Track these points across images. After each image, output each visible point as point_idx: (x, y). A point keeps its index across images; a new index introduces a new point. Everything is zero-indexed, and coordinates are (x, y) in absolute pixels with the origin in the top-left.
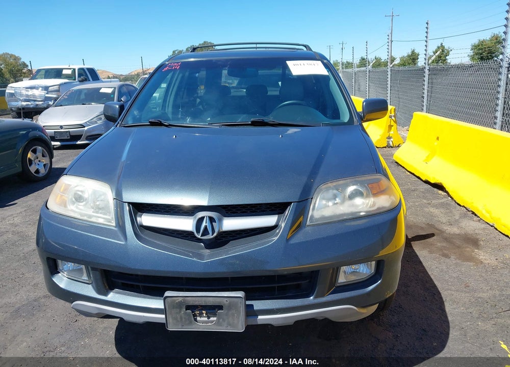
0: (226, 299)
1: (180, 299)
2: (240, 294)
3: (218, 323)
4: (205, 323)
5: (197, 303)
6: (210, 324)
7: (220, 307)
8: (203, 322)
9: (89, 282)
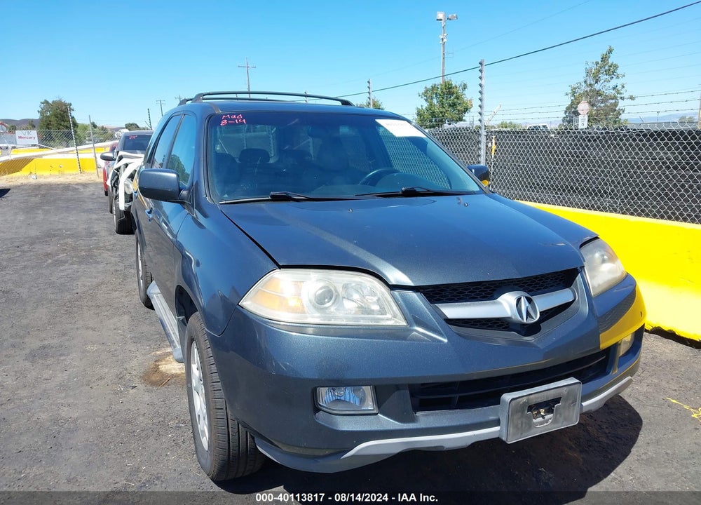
0: (565, 389)
1: (525, 399)
2: (573, 380)
3: (555, 421)
4: (544, 424)
5: (539, 401)
6: (546, 424)
7: (557, 400)
8: (541, 423)
9: (375, 412)
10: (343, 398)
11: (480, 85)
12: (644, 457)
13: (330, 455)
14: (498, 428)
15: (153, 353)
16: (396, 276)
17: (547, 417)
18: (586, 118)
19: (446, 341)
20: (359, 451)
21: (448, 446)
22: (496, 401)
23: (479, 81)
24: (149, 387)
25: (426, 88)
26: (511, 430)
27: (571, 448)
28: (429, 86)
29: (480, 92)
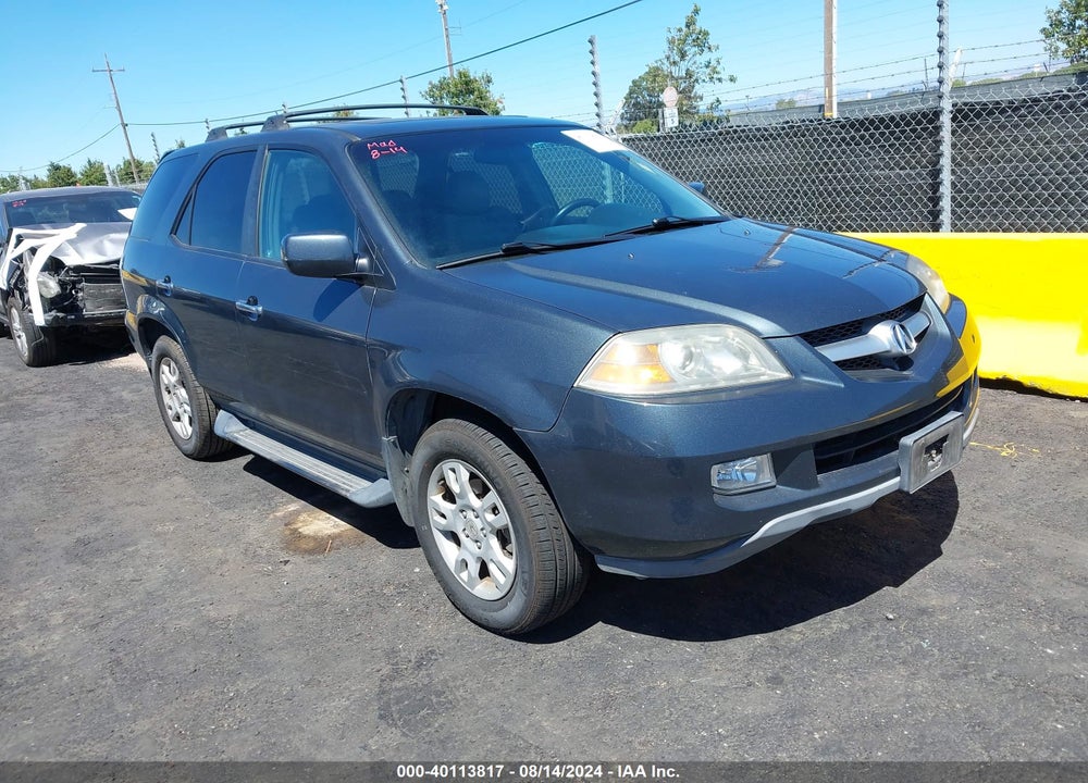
0: (952, 423)
1: (923, 440)
2: (956, 414)
3: (944, 462)
4: (934, 468)
5: (931, 441)
6: (936, 468)
7: (944, 439)
8: (933, 466)
9: (773, 484)
10: (728, 477)
11: (594, 73)
12: (977, 504)
13: (726, 545)
14: (898, 479)
15: (271, 516)
16: (765, 326)
17: (936, 459)
18: (676, 111)
19: (843, 386)
20: (767, 531)
21: (855, 507)
22: (895, 446)
23: (592, 68)
24: (307, 557)
25: (430, 83)
26: (912, 477)
27: (899, 512)
28: (436, 82)
29: (595, 84)
